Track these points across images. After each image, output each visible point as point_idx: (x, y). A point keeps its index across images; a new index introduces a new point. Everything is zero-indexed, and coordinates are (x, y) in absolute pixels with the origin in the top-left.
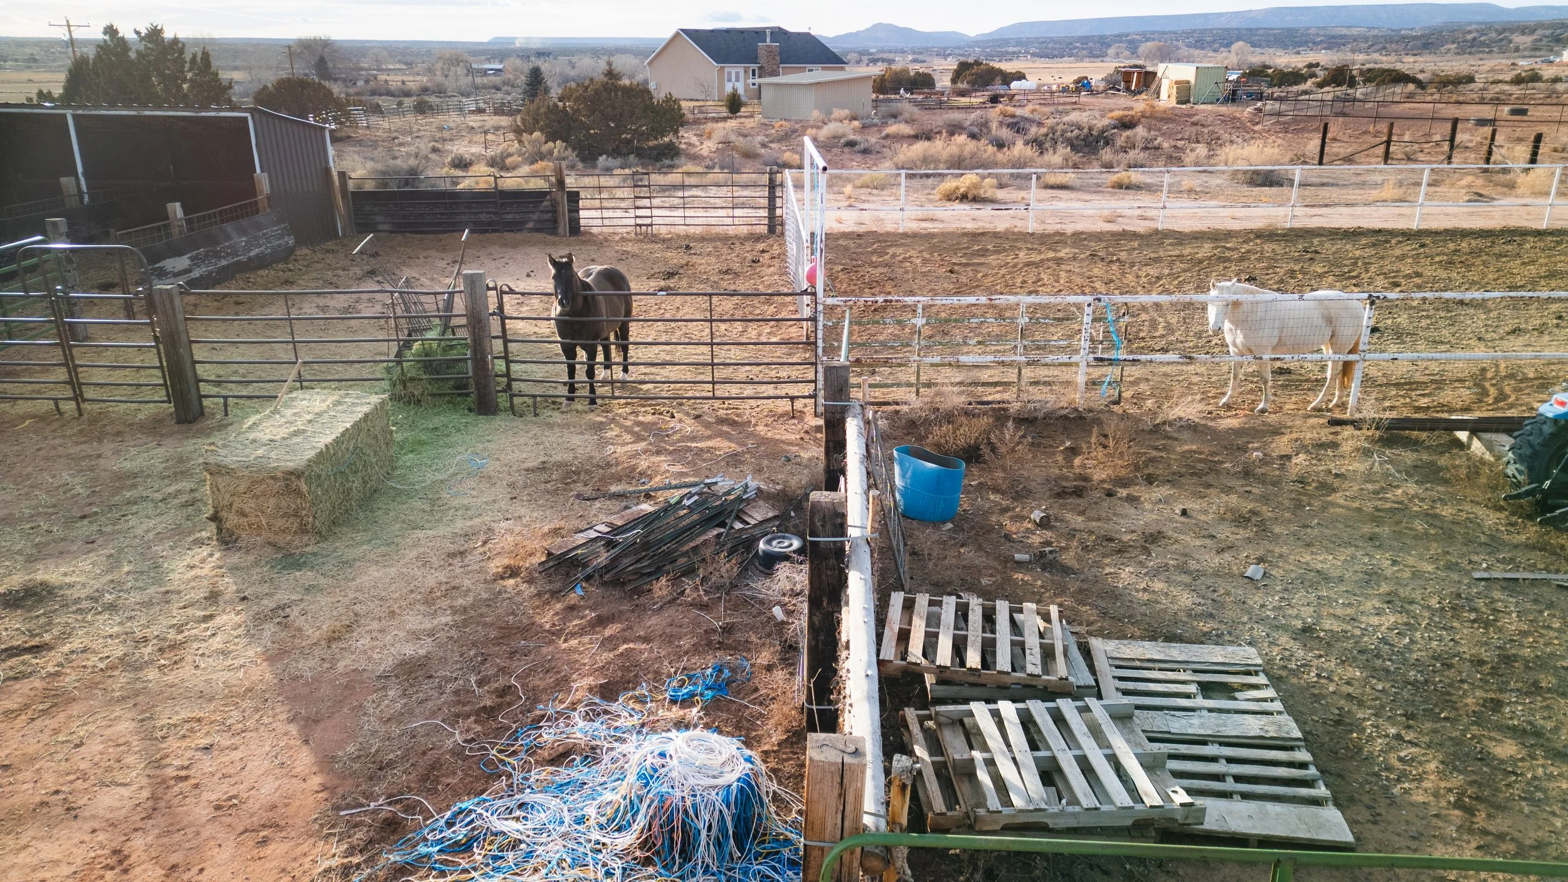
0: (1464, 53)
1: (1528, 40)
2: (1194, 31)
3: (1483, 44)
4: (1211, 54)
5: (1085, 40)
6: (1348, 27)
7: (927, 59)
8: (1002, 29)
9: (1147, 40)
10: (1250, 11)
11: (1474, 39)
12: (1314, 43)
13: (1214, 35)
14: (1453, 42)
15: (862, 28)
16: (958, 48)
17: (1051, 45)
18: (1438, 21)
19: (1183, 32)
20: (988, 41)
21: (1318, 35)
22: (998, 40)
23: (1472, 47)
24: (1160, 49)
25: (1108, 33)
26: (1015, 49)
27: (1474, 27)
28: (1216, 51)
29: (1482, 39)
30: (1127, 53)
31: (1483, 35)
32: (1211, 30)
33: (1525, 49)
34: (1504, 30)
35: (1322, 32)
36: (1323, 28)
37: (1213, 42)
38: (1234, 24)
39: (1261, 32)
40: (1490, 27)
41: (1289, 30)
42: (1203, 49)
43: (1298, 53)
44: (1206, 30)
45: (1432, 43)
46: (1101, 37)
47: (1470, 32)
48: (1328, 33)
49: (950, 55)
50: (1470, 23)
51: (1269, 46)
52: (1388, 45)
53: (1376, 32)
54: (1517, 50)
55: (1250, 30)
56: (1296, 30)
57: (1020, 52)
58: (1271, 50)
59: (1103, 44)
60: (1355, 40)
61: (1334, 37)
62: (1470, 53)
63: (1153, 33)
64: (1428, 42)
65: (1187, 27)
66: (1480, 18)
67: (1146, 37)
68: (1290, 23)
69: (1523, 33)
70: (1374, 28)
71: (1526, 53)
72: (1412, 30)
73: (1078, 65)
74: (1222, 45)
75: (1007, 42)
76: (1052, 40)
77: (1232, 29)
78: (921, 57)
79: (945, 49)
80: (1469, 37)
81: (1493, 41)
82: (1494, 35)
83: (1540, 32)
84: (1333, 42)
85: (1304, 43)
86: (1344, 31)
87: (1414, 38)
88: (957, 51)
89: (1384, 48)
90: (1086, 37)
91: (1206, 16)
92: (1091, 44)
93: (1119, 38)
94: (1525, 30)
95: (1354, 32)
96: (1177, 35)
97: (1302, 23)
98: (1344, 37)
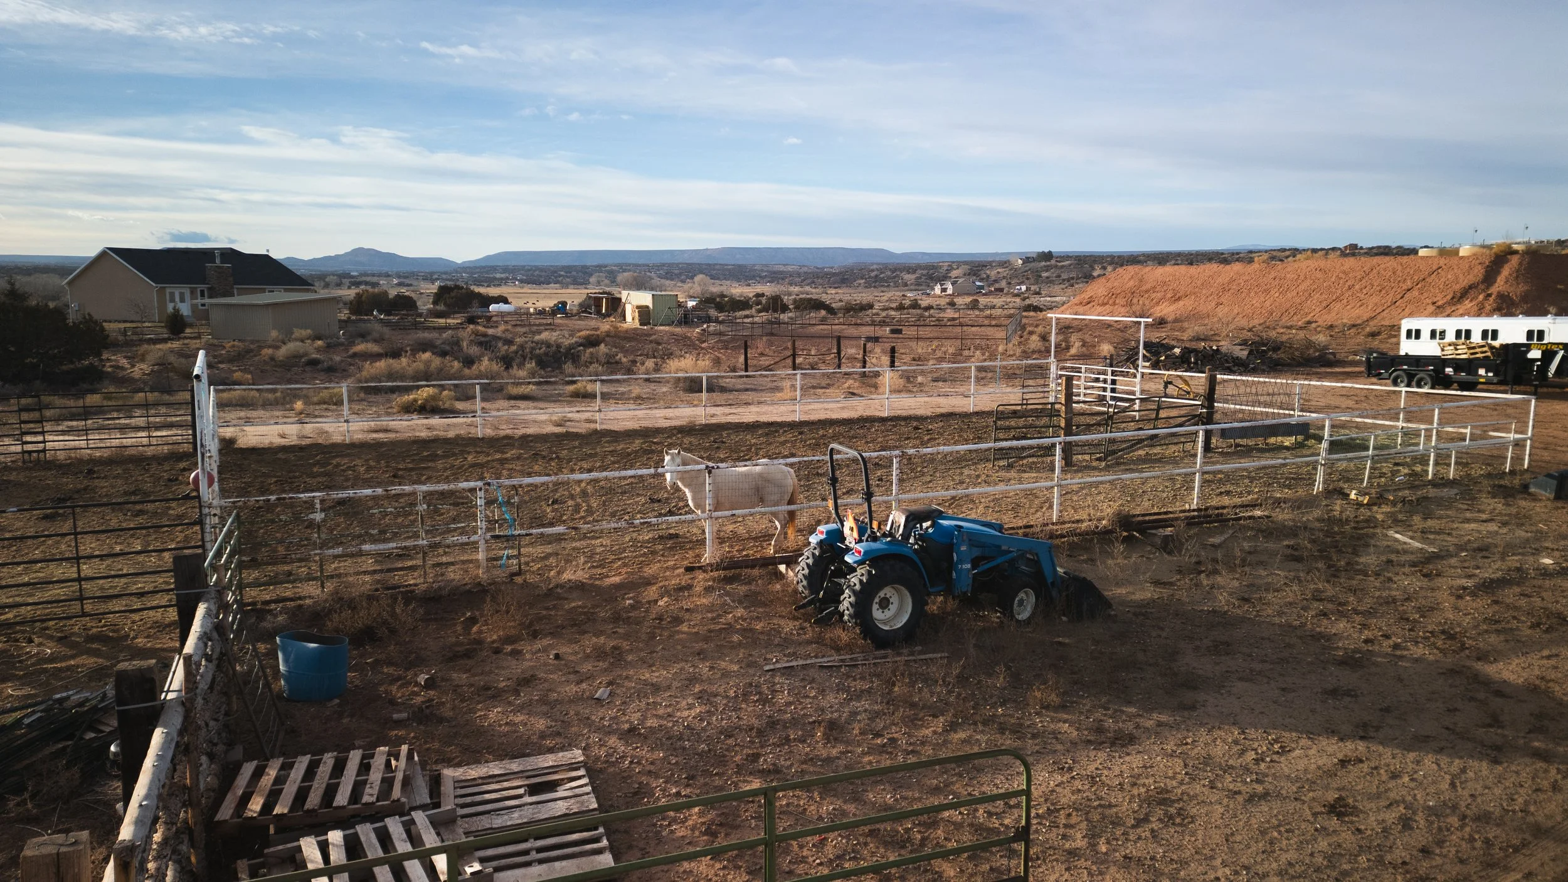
0: (869, 287)
1: (913, 277)
2: (664, 265)
3: (883, 280)
4: (680, 284)
5: (568, 269)
6: (784, 265)
7: (415, 283)
8: (488, 258)
9: (625, 271)
10: (708, 249)
11: (876, 276)
12: (761, 277)
13: (680, 269)
14: (862, 278)
15: (342, 252)
16: (445, 273)
17: (539, 273)
18: (850, 261)
19: (654, 265)
20: (476, 267)
21: (762, 271)
22: (484, 267)
23: (875, 282)
24: (635, 279)
25: (589, 264)
26: (503, 276)
27: (875, 267)
28: (683, 282)
29: (882, 276)
30: (607, 281)
31: (882, 273)
32: (678, 264)
33: (910, 284)
34: (896, 270)
35: (765, 268)
36: (767, 265)
37: (680, 274)
38: (695, 261)
40: (884, 268)
41: (739, 266)
42: (672, 280)
43: (749, 285)
45: (847, 279)
46: (583, 267)
47: (873, 271)
48: (770, 269)
49: (437, 279)
50: (873, 264)
51: (725, 279)
53: (805, 269)
54: (906, 285)
55: (709, 265)
56: (745, 266)
57: (507, 278)
58: (728, 282)
59: (585, 273)
60: (791, 276)
61: (775, 273)
62: (873, 287)
63: (629, 265)
64: (844, 278)
65: (657, 260)
66: (879, 260)
67: (623, 268)
68: (740, 260)
69: (909, 272)
71: (911, 287)
73: (563, 291)
74: (687, 277)
75: (494, 269)
76: (537, 268)
77: (694, 264)
78: (407, 281)
79: (432, 274)
80: (873, 274)
81: (889, 277)
82: (889, 273)
83: (919, 272)
84: (775, 277)
85: (753, 277)
86: (782, 268)
87: (834, 274)
88: (444, 276)
89: (815, 282)
90: (568, 267)
91: (672, 253)
92: (574, 273)
93: (599, 268)
94: (911, 270)
95: (790, 268)
96: (649, 268)
97: (749, 261)
98: (781, 272)
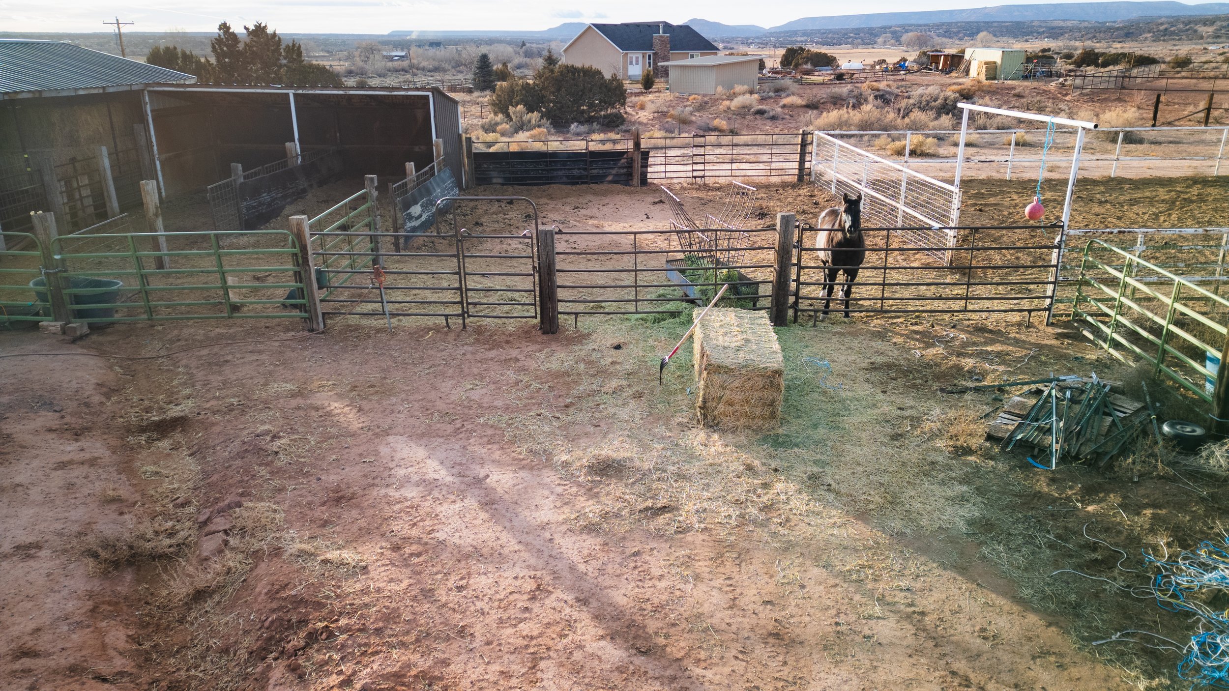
0: (1160, 40)
1: (1210, 29)
2: (943, 24)
3: (1173, 33)
4: (958, 42)
5: (857, 31)
6: (1064, 21)
7: (735, 47)
8: (790, 23)
9: (907, 31)
10: (986, 8)
11: (1166, 29)
12: (1038, 33)
13: (958, 27)
14: (1149, 32)
16: (758, 38)
17: (830, 36)
18: (1134, 15)
19: (934, 25)
20: (780, 32)
21: (1041, 27)
22: (787, 32)
23: (1165, 35)
24: (918, 38)
25: (874, 26)
26: (803, 39)
27: (1163, 19)
28: (960, 39)
29: (1172, 29)
30: (893, 41)
31: (1172, 26)
32: (956, 23)
33: (1208, 37)
34: (1190, 22)
35: (1043, 25)
36: (1045, 21)
37: (959, 32)
38: (973, 19)
39: (995, 24)
40: (1177, 20)
41: (1018, 23)
42: (950, 38)
43: (1027, 41)
44: (952, 23)
45: (1132, 33)
46: (870, 29)
47: (1162, 24)
48: (1048, 25)
49: (752, 43)
50: (1160, 17)
51: (1002, 35)
52: (1097, 35)
53: (1086, 24)
54: (1202, 38)
56: (1024, 23)
57: (806, 41)
58: (1005, 39)
59: (871, 34)
60: (1070, 31)
61: (1053, 28)
62: (1164, 40)
63: (911, 25)
64: (1129, 31)
65: (936, 20)
66: (1168, 13)
67: (906, 29)
68: (1017, 17)
69: (1205, 24)
70: (1084, 21)
71: (1209, 40)
72: (1114, 22)
73: (854, 51)
74: (965, 35)
75: (795, 33)
76: (830, 31)
77: (972, 22)
78: (729, 45)
79: (747, 38)
80: (1162, 28)
81: (1181, 31)
82: (1181, 26)
83: (1219, 23)
84: (1055, 33)
85: (1030, 33)
86: (1061, 24)
87: (1118, 29)
88: (757, 41)
89: (1094, 37)
90: (857, 29)
91: (951, 12)
92: (862, 35)
93: (884, 29)
94: (1207, 22)
95: (1069, 24)
96: (929, 27)
97: (1028, 17)
98: (1061, 28)
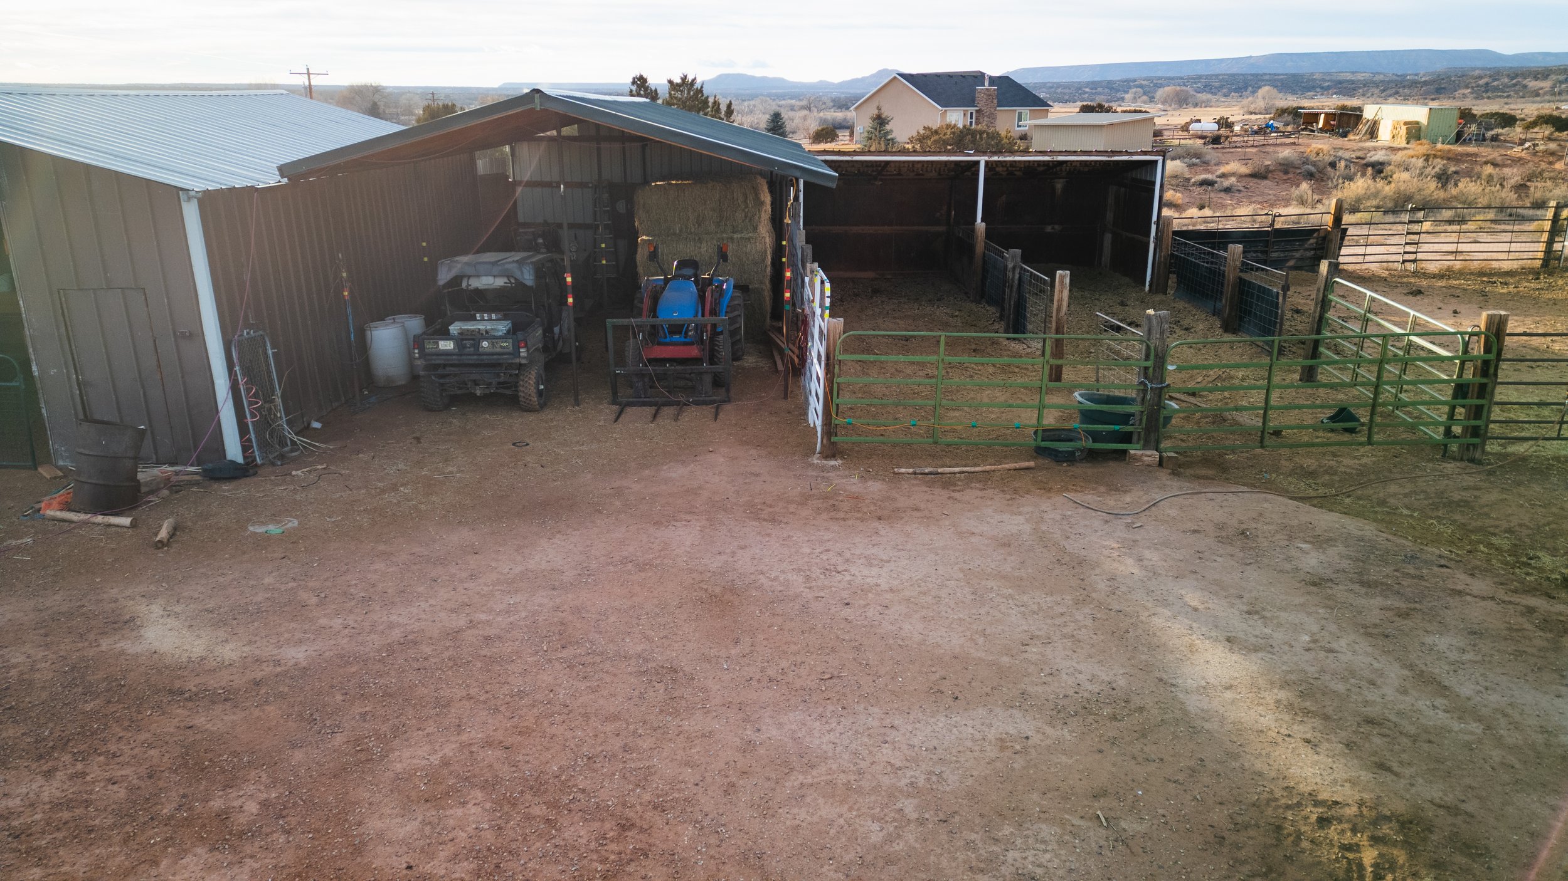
0: (1483, 98)
1: (1546, 84)
2: (1200, 77)
3: (1496, 89)
6: (1353, 73)
9: (1161, 86)
10: (1251, 57)
11: (1487, 84)
12: (1322, 88)
13: (1220, 81)
14: (1467, 87)
17: (1059, 90)
18: (1440, 67)
19: (1189, 78)
21: (1324, 80)
23: (1487, 91)
24: (1177, 94)
27: (1478, 72)
29: (1495, 83)
31: (1495, 80)
32: (1217, 76)
33: (1545, 94)
34: (1517, 76)
35: (1328, 78)
36: (1330, 74)
37: (1222, 87)
38: (1234, 71)
39: (1267, 77)
40: (1496, 74)
41: (1294, 75)
43: (1312, 98)
44: (1212, 75)
45: (1444, 88)
46: (1109, 82)
47: (1480, 77)
48: (1334, 78)
50: (1474, 69)
52: (1401, 90)
53: (1381, 77)
55: (1257, 75)
56: (1302, 76)
59: (1111, 89)
60: (1365, 86)
61: (1340, 82)
62: (1489, 98)
63: (1160, 78)
66: (1479, 64)
67: (1155, 82)
68: (1291, 68)
69: (1536, 78)
70: (1379, 73)
71: (1547, 98)
72: (1416, 75)
76: (1059, 85)
77: (1238, 75)
80: (1481, 82)
81: (1506, 86)
82: (1506, 80)
83: (1553, 77)
84: (1347, 87)
85: (1312, 88)
86: (1350, 77)
87: (1425, 83)
89: (1397, 93)
90: (1093, 83)
91: (1207, 62)
93: (1127, 82)
94: (1542, 74)
95: (1360, 77)
96: (1183, 81)
97: (1305, 68)
98: (1352, 82)
